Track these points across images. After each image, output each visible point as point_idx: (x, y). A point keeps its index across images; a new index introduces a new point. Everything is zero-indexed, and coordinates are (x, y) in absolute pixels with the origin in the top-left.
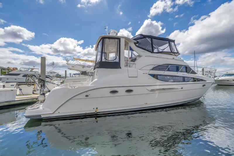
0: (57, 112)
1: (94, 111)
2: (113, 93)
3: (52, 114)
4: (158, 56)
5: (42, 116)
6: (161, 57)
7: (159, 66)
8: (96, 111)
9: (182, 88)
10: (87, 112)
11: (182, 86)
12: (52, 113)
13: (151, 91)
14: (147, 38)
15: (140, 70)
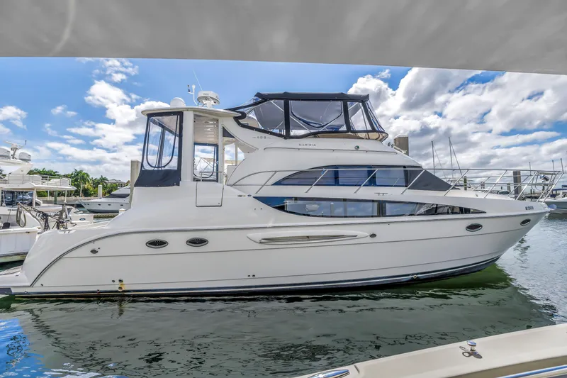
0: (38, 284)
1: (116, 288)
2: (156, 245)
3: (28, 286)
4: (300, 147)
5: (14, 291)
6: (311, 147)
7: (301, 172)
8: (120, 288)
9: (373, 236)
10: (102, 289)
11: (373, 229)
12: (29, 284)
13: (261, 243)
14: (272, 101)
15: (231, 186)
